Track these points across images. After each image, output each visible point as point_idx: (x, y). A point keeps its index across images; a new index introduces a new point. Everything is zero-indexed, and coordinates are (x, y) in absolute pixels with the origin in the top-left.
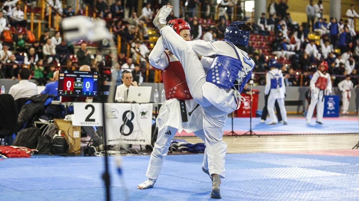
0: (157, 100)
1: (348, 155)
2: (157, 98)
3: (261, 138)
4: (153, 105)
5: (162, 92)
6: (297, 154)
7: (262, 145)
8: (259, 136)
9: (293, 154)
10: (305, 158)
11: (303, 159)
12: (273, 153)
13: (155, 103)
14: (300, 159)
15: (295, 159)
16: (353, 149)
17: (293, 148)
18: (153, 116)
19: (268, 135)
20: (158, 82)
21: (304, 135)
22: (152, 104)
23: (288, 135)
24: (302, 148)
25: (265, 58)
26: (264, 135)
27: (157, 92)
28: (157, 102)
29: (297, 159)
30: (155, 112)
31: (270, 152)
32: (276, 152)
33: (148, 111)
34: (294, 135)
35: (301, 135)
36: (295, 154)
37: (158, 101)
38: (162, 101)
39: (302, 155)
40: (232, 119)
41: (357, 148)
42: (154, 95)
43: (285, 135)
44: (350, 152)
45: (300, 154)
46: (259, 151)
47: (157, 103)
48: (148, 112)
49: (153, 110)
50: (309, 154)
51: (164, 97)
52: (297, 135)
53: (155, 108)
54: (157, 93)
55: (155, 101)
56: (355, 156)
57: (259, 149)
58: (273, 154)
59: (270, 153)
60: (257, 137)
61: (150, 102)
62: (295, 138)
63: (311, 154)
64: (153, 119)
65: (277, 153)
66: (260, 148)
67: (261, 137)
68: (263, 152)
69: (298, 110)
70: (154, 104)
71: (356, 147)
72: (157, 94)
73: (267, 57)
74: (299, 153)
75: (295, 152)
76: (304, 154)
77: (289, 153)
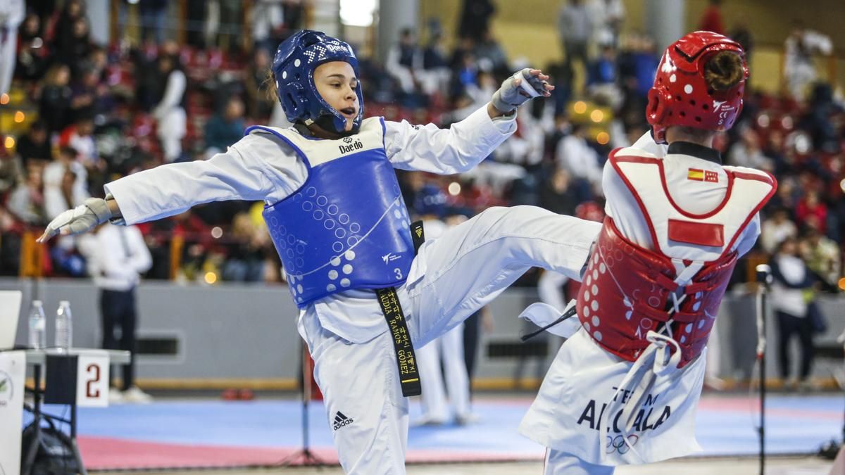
0: (40, 340)
2: (40, 333)
4: (28, 358)
5: (60, 312)
13: (33, 348)
18: (26, 397)
20: (33, 277)
22: (21, 355)
27: (41, 311)
28: (40, 345)
30: (32, 385)
33: (10, 380)
37: (44, 343)
38: (58, 343)
40: (305, 406)
42: (31, 322)
47: (41, 349)
48: (8, 384)
49: (27, 376)
51: (67, 331)
53: (32, 371)
54: (39, 313)
55: (34, 342)
61: (17, 348)
64: (26, 408)
69: (518, 374)
70: (31, 353)
72: (40, 317)
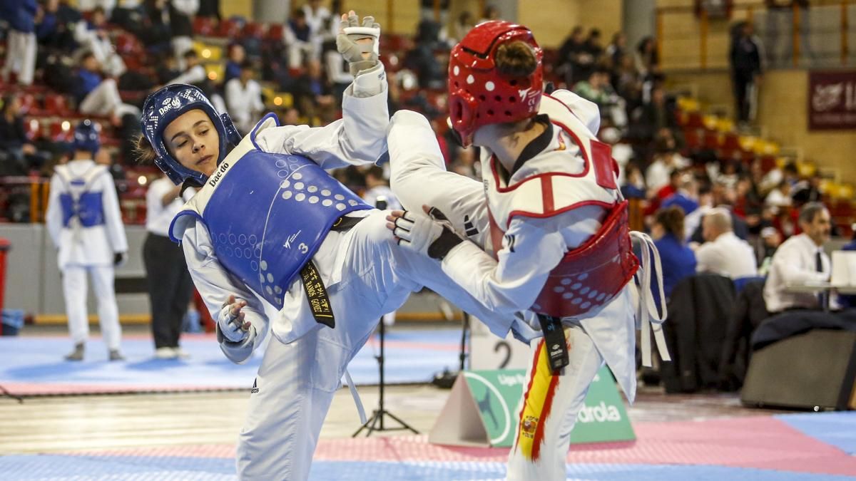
1: (339, 458)
3: (28, 406)
6: (163, 459)
7: (35, 431)
8: (20, 398)
9: (147, 457)
10: (191, 470)
11: (185, 472)
12: (79, 454)
14: (176, 473)
15: (156, 473)
16: (354, 436)
17: (146, 437)
19: (50, 395)
21: (176, 392)
23: (121, 393)
24: (175, 436)
25: (27, 127)
26: (38, 396)
29: (166, 473)
31: (66, 452)
32: (89, 453)
34: (144, 393)
35: (165, 392)
36: (155, 458)
39: (181, 458)
41: (368, 435)
43: (109, 394)
44: (346, 448)
45: (173, 457)
46: (26, 451)
50: (204, 456)
52: (154, 392)
56: (364, 460)
57: (25, 441)
58: (77, 456)
59: (68, 456)
60: (14, 401)
62: (147, 403)
63: (213, 456)
65: (91, 455)
66: (30, 437)
67: (25, 401)
68: (41, 454)
71: (365, 431)
73: (34, 125)
74: (171, 454)
75: (154, 450)
76: (187, 455)
77: (135, 455)
